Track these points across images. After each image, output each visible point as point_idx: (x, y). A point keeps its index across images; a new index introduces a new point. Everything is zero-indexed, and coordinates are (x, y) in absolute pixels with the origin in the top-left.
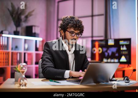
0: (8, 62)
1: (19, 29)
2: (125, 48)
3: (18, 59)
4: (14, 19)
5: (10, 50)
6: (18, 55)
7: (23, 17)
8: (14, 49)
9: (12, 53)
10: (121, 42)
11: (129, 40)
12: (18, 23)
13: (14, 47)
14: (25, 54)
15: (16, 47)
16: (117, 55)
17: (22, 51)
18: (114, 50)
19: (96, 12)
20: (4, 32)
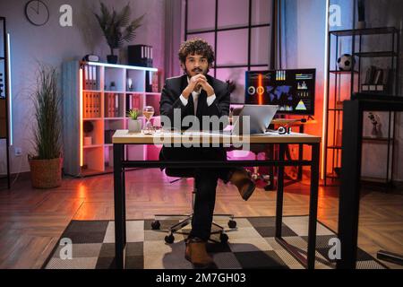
0: (99, 111)
1: (117, 52)
2: (304, 87)
3: (117, 106)
4: (107, 33)
5: (102, 90)
6: (117, 97)
7: (123, 29)
8: (108, 87)
9: (106, 94)
10: (299, 76)
11: (313, 72)
12: (114, 40)
13: (109, 84)
14: (128, 96)
15: (113, 84)
16: (290, 98)
17: (124, 92)
18: (285, 89)
19: (256, 20)
20: (90, 57)
